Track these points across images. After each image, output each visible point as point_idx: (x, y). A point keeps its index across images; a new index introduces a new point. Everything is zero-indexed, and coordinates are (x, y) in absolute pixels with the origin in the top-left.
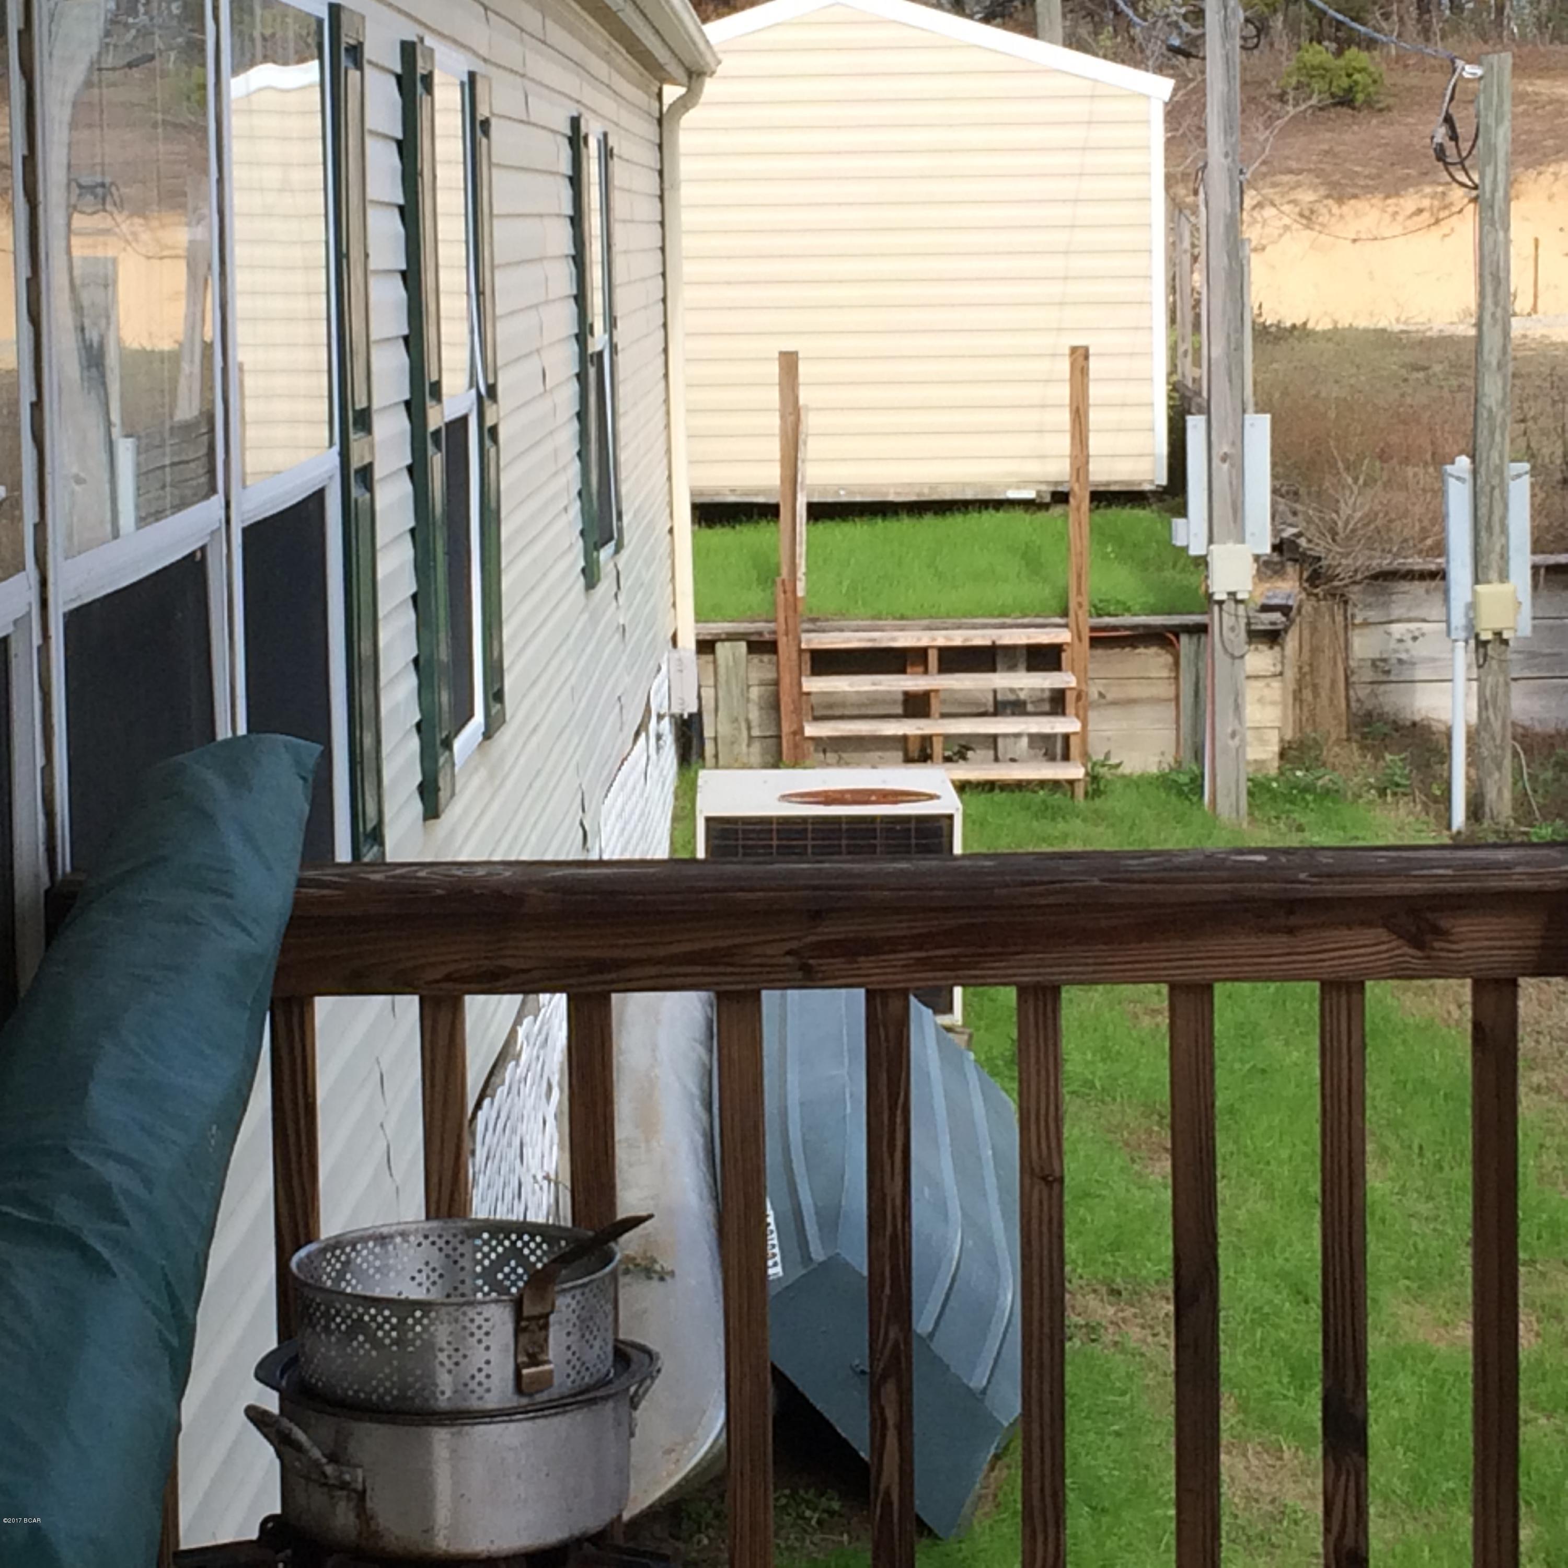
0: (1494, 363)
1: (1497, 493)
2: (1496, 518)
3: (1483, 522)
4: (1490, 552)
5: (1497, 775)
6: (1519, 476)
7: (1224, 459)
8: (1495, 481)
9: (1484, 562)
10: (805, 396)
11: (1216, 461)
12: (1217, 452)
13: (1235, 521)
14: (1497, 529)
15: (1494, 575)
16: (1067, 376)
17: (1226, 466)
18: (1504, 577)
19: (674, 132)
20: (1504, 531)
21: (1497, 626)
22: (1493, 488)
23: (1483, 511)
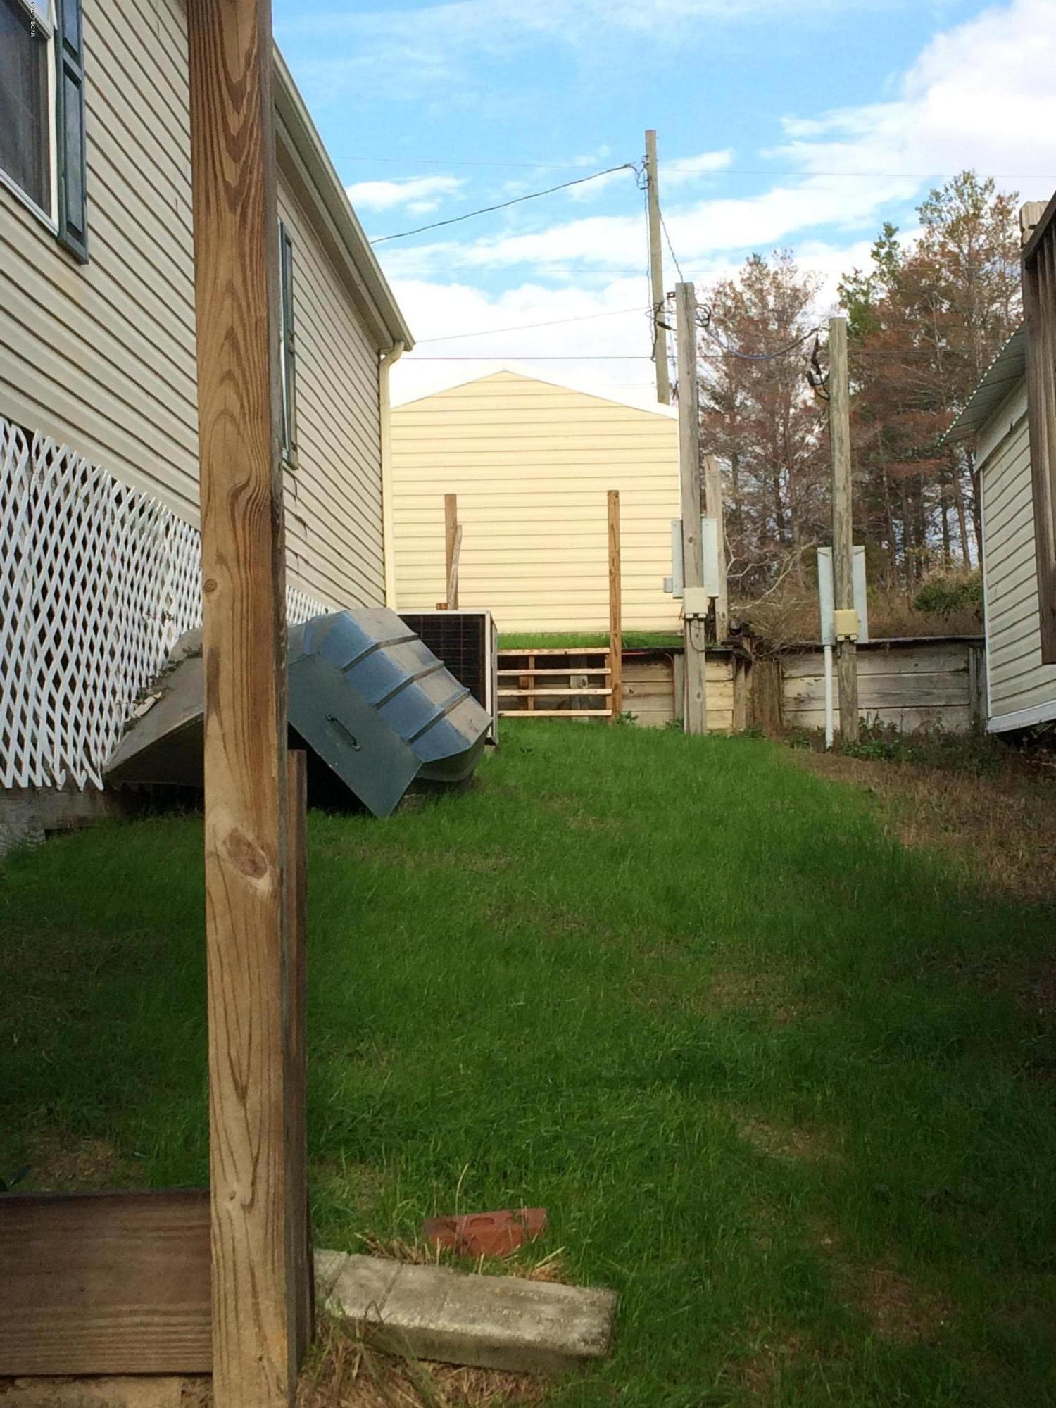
0: (842, 487)
1: (845, 559)
2: (845, 574)
3: (838, 575)
4: (842, 592)
5: (850, 719)
6: (857, 554)
7: (691, 540)
8: (844, 553)
9: (839, 599)
10: (461, 515)
11: (686, 542)
12: (686, 537)
13: (697, 574)
14: (845, 579)
15: (844, 605)
16: (606, 503)
17: (691, 545)
18: (850, 606)
19: (386, 372)
20: (850, 581)
21: (848, 632)
22: (843, 557)
23: (838, 570)
